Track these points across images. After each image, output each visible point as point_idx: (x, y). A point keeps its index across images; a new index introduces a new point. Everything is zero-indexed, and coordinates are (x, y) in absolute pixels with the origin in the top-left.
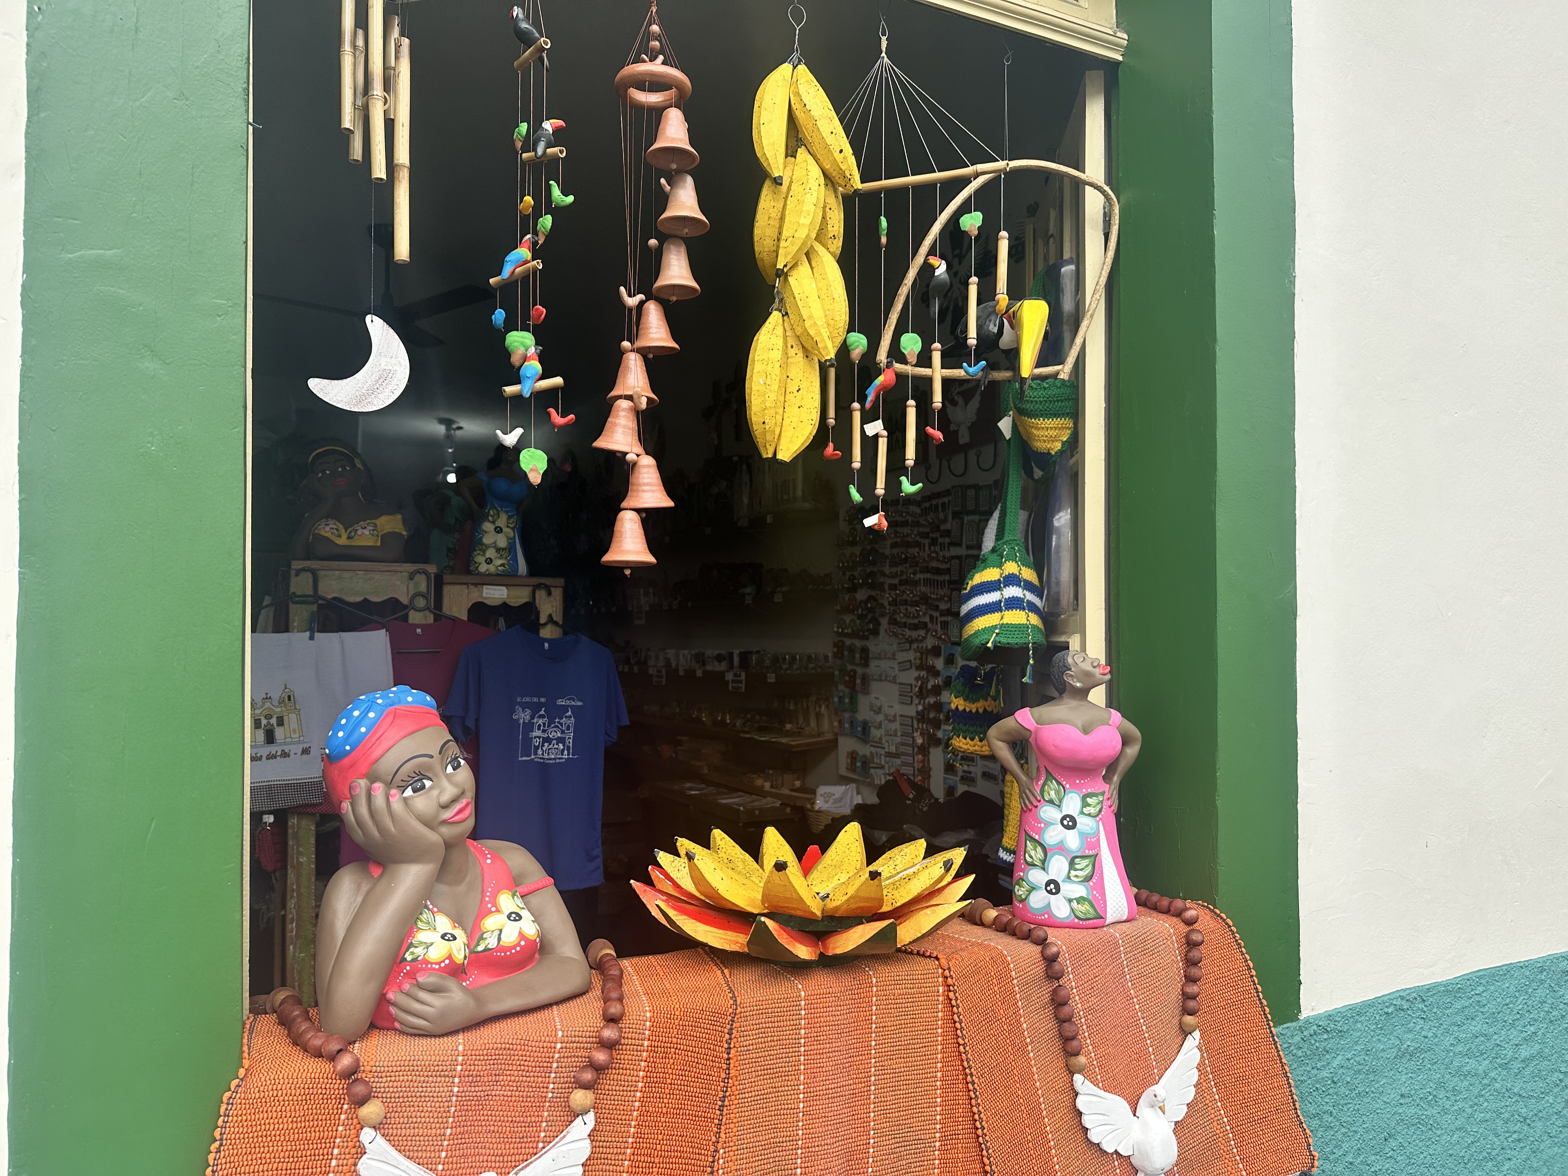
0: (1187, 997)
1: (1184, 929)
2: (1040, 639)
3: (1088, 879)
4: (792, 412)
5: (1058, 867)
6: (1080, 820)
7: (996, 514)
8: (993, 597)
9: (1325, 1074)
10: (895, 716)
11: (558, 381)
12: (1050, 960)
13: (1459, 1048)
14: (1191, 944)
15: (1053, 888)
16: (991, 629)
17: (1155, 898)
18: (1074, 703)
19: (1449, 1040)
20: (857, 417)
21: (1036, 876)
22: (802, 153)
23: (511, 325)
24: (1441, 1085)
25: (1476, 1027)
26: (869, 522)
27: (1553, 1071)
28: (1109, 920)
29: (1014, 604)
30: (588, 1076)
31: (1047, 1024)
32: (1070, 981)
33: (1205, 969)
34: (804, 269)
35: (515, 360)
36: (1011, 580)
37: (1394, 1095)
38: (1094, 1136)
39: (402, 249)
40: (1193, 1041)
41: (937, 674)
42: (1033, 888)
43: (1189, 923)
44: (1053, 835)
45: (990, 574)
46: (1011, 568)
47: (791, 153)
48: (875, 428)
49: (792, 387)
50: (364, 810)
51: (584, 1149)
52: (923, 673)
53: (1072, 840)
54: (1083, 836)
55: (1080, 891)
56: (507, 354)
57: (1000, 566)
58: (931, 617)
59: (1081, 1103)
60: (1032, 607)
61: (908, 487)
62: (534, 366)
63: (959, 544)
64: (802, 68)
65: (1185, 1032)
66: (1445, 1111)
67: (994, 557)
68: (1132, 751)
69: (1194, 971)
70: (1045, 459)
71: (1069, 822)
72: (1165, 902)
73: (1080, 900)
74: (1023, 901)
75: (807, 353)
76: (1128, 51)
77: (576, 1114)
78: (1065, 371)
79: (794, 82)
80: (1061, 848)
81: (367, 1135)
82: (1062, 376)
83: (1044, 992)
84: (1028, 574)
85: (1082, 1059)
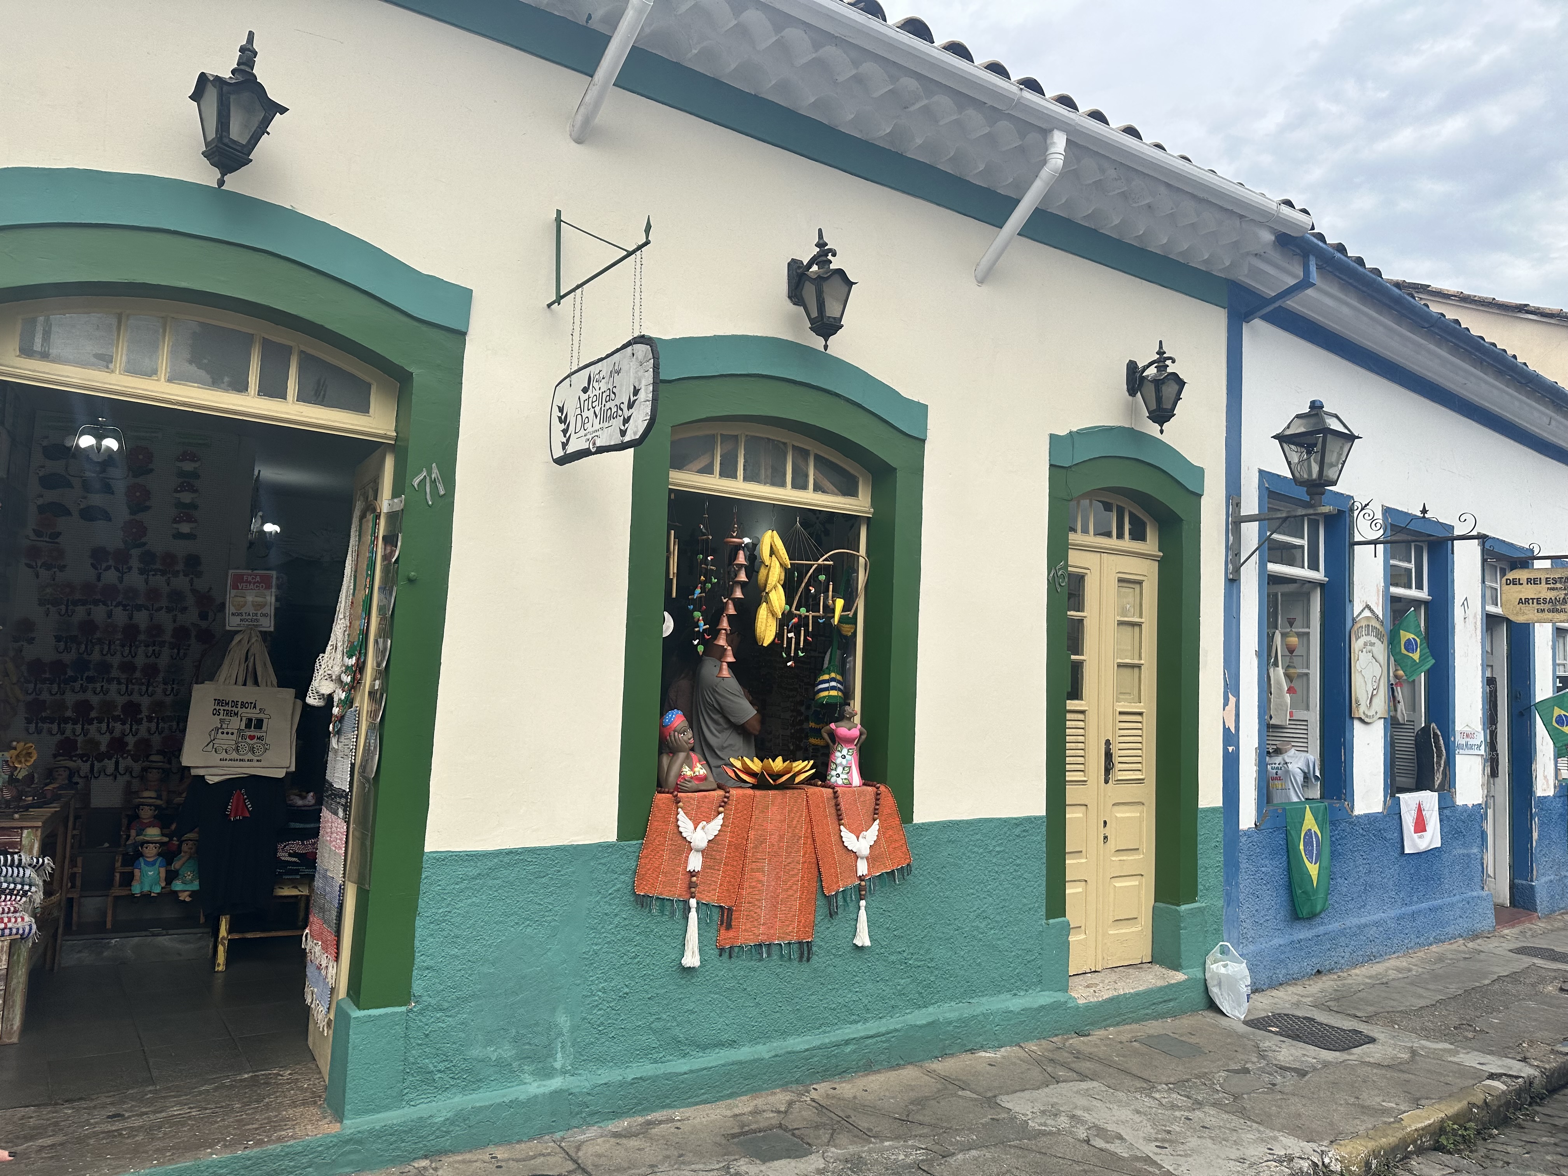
0: (876, 809)
1: (876, 790)
2: (842, 701)
3: (848, 773)
4: (768, 632)
5: (840, 770)
6: (847, 756)
7: (830, 650)
8: (826, 685)
9: (921, 842)
10: (779, 736)
11: (708, 626)
12: (835, 793)
13: (971, 843)
14: (878, 794)
15: (838, 775)
16: (825, 697)
17: (869, 782)
18: (847, 722)
19: (967, 840)
20: (786, 631)
21: (834, 773)
22: (773, 556)
23: (694, 610)
24: (964, 854)
25: (978, 837)
26: (789, 664)
27: (1010, 858)
28: (854, 785)
29: (833, 688)
30: (723, 804)
31: (833, 811)
32: (840, 800)
33: (881, 802)
34: (774, 591)
35: (696, 620)
36: (833, 680)
37: (946, 854)
38: (846, 844)
39: (674, 595)
40: (877, 822)
41: (802, 714)
42: (832, 776)
43: (878, 788)
44: (839, 760)
45: (826, 677)
46: (833, 675)
47: (771, 556)
48: (791, 635)
49: (768, 625)
50: (673, 738)
51: (721, 822)
52: (795, 714)
53: (844, 762)
54: (847, 761)
55: (845, 776)
56: (693, 618)
57: (829, 674)
58: (800, 685)
59: (842, 834)
60: (839, 689)
61: (801, 654)
62: (702, 623)
63: (815, 651)
64: (775, 532)
65: (874, 820)
66: (965, 863)
67: (827, 671)
68: (864, 737)
69: (878, 802)
70: (846, 637)
71: (844, 757)
72: (871, 783)
73: (845, 779)
74: (829, 780)
75: (773, 615)
76: (873, 514)
77: (719, 813)
78: (851, 614)
79: (772, 537)
80: (841, 764)
81: (680, 810)
82: (850, 616)
83: (833, 803)
84: (839, 677)
85: (843, 821)
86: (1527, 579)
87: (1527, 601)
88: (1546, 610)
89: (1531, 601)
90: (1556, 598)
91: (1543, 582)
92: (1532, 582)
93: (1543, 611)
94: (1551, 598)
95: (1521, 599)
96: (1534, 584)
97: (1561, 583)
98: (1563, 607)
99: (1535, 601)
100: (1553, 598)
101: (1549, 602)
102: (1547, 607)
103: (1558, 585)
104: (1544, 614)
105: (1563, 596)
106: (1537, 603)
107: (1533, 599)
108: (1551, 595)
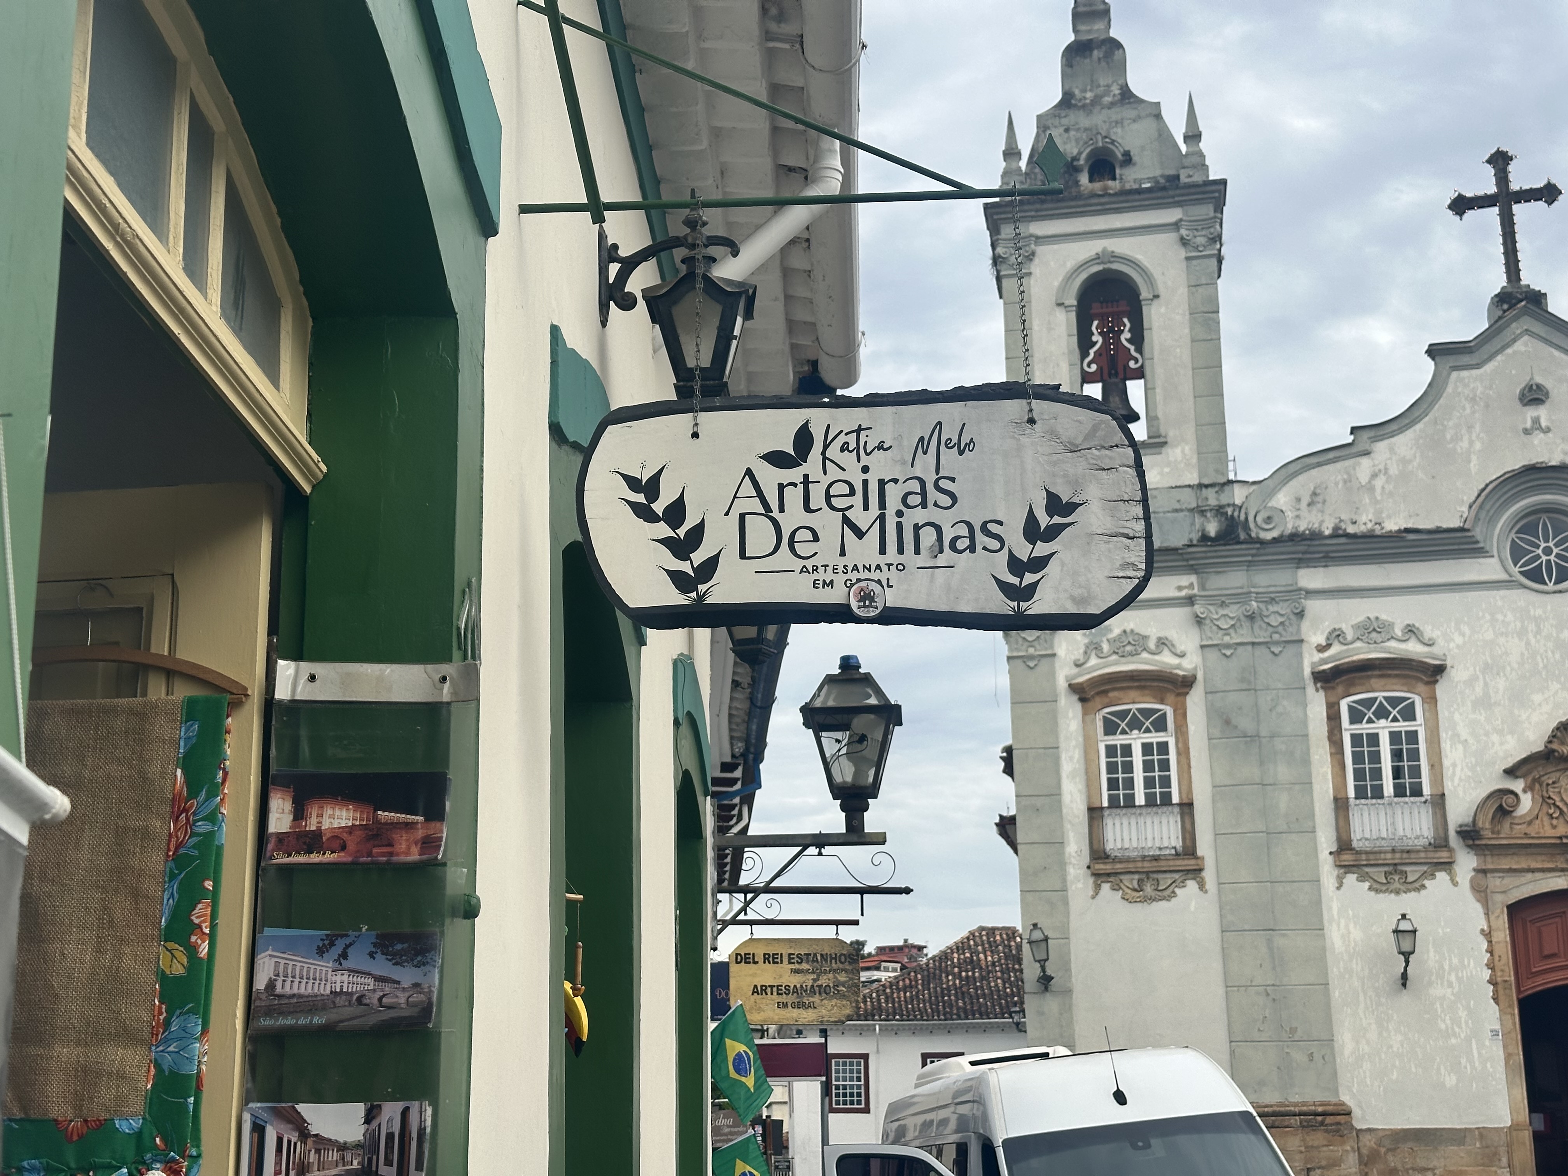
86: (765, 954)
87: (764, 989)
88: (789, 1005)
89: (769, 989)
90: (802, 986)
91: (786, 960)
92: (771, 959)
93: (785, 1005)
94: (795, 986)
95: (756, 986)
96: (774, 963)
97: (807, 962)
98: (811, 999)
99: (775, 989)
100: (798, 986)
101: (794, 992)
102: (790, 999)
103: (805, 966)
104: (786, 1010)
105: (810, 983)
106: (778, 994)
107: (772, 987)
108: (794, 981)
